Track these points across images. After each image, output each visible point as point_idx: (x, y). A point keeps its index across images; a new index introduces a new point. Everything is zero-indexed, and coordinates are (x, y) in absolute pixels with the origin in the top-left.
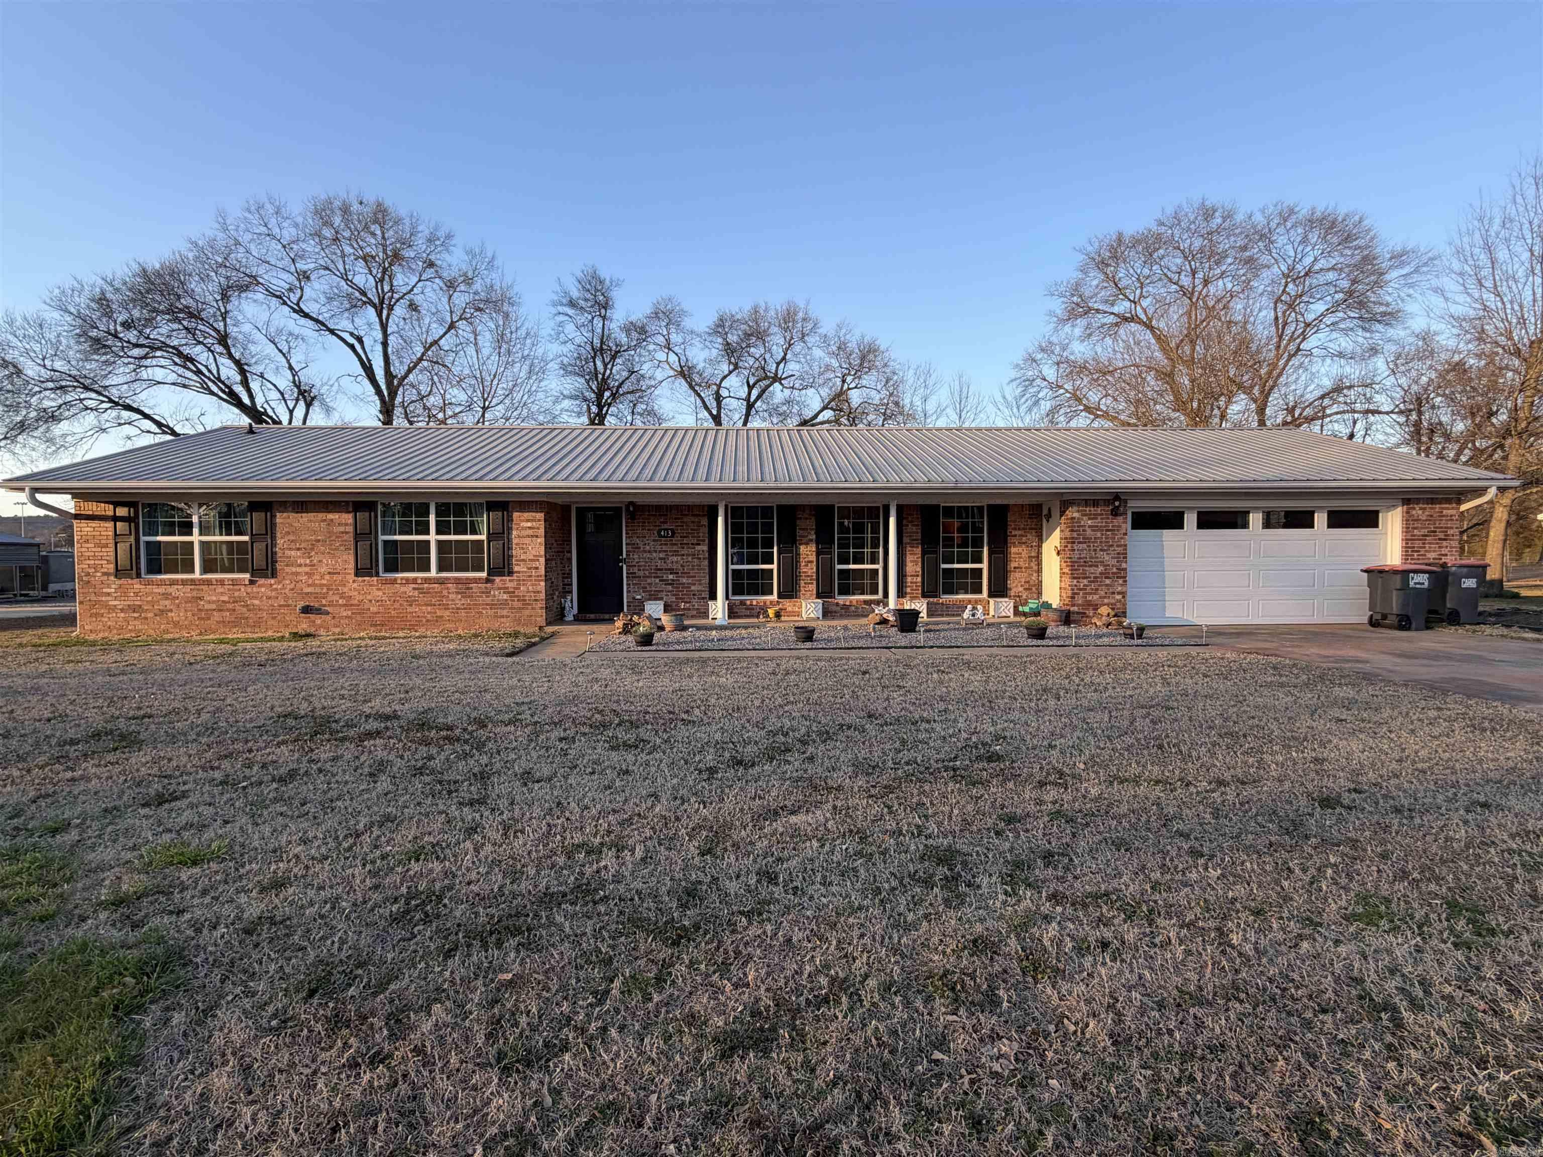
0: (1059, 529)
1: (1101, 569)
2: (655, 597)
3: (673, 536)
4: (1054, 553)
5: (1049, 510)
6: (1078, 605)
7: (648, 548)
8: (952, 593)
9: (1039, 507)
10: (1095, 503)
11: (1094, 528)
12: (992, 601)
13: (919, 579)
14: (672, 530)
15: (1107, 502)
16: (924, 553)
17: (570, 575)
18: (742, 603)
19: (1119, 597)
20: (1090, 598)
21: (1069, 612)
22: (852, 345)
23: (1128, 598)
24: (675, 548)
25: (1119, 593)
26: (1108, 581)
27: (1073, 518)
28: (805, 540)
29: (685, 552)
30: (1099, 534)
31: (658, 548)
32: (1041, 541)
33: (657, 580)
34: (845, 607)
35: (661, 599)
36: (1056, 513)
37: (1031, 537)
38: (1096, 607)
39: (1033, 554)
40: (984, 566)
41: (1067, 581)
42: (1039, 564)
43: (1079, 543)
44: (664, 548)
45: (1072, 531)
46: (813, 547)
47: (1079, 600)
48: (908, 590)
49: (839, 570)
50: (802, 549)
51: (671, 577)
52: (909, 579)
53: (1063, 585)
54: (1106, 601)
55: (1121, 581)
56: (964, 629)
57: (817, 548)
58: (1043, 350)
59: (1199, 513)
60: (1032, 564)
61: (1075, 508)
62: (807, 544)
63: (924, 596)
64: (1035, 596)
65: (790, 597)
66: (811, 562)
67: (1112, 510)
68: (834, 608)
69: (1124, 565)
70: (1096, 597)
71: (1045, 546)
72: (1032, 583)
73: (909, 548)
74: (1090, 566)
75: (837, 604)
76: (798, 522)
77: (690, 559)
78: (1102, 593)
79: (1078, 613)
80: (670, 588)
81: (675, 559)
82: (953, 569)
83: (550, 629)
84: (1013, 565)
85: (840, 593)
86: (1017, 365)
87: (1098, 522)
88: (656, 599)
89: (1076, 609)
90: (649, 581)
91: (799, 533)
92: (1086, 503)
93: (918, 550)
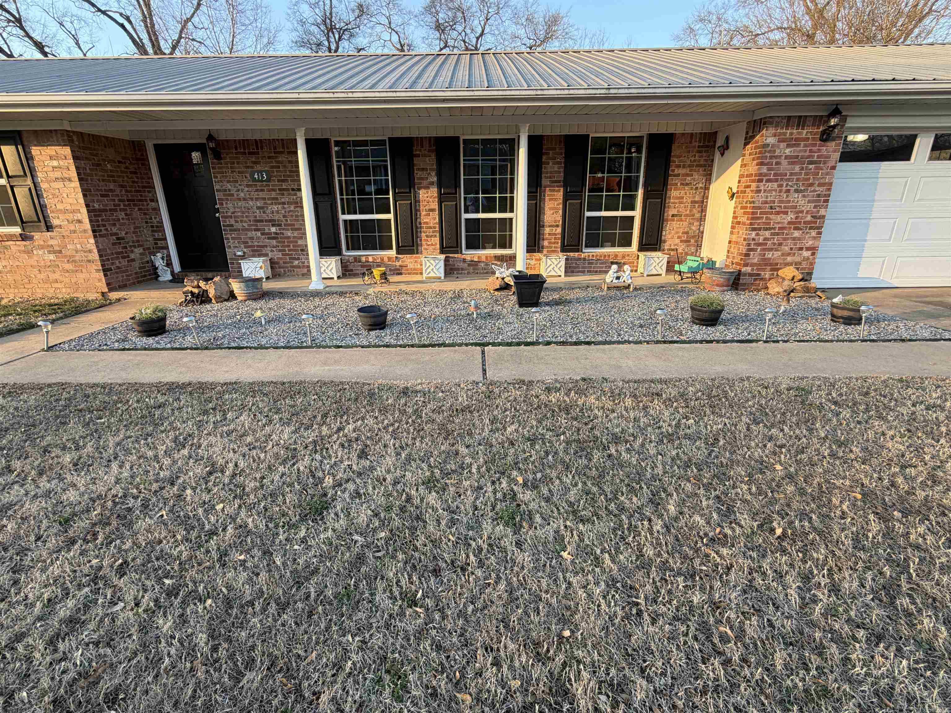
0: (739, 162)
1: (791, 216)
2: (257, 252)
3: (268, 180)
4: (727, 197)
5: (727, 138)
6: (752, 265)
7: (242, 195)
8: (597, 246)
9: (713, 136)
10: (801, 122)
11: (793, 160)
12: (642, 255)
13: (559, 230)
14: (267, 173)
15: (819, 120)
16: (566, 199)
17: (160, 227)
18: (357, 259)
19: (806, 254)
20: (769, 255)
21: (739, 273)
22: (539, 18)
23: (818, 255)
24: (273, 194)
25: (808, 249)
26: (796, 234)
27: (766, 146)
28: (425, 183)
29: (285, 199)
30: (797, 168)
31: (255, 195)
32: (709, 179)
33: (259, 234)
34: (474, 264)
35: (266, 255)
36: (736, 143)
37: (698, 177)
38: (775, 268)
39: (697, 199)
40: (637, 214)
41: (742, 232)
42: (703, 210)
43: (768, 181)
44: (261, 195)
45: (762, 164)
46: (434, 191)
47: (755, 258)
48: (546, 243)
49: (467, 220)
50: (423, 194)
51: (273, 229)
52: (547, 230)
53: (734, 238)
54: (789, 259)
55: (814, 233)
56: (604, 299)
57: (440, 194)
58: (702, 20)
59: (937, 138)
60: (695, 211)
61: (772, 131)
62: (427, 188)
63: (564, 249)
64: (693, 249)
65: (411, 252)
66: (433, 210)
67: (823, 133)
68: (461, 265)
69: (822, 212)
70: (777, 254)
71: (713, 187)
72: (691, 233)
73: (548, 192)
74: (778, 213)
75: (464, 260)
76: (416, 161)
77: (292, 208)
78: (787, 249)
79: (750, 275)
80: (274, 242)
81: (275, 208)
82: (600, 218)
83: (114, 295)
84: (672, 211)
85: (468, 247)
86: (678, 37)
87: (801, 150)
88: (260, 256)
89: (748, 269)
90: (250, 234)
91: (418, 174)
92: (789, 121)
93: (560, 195)
